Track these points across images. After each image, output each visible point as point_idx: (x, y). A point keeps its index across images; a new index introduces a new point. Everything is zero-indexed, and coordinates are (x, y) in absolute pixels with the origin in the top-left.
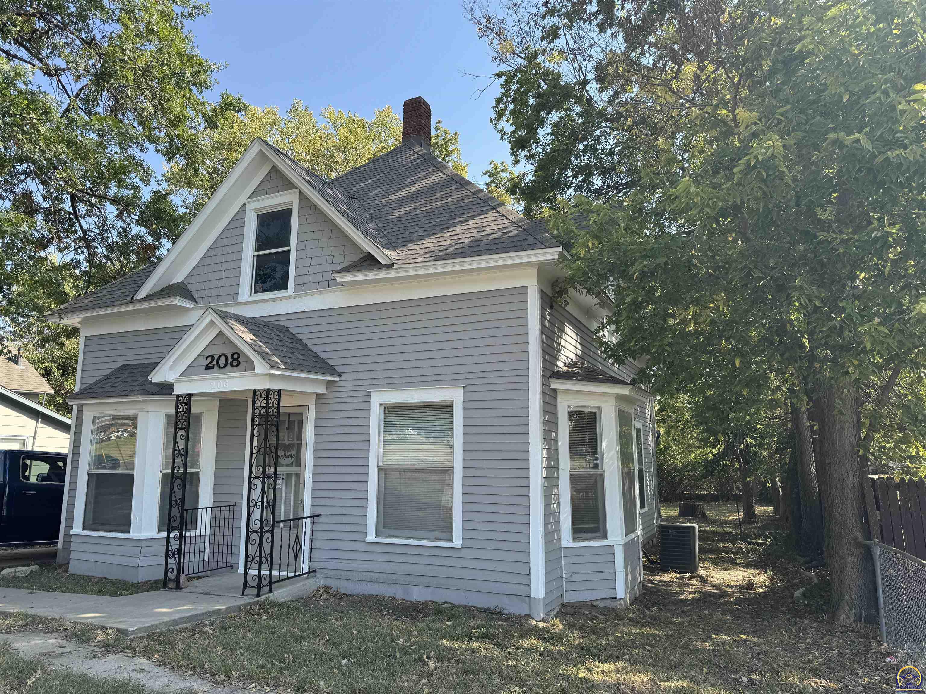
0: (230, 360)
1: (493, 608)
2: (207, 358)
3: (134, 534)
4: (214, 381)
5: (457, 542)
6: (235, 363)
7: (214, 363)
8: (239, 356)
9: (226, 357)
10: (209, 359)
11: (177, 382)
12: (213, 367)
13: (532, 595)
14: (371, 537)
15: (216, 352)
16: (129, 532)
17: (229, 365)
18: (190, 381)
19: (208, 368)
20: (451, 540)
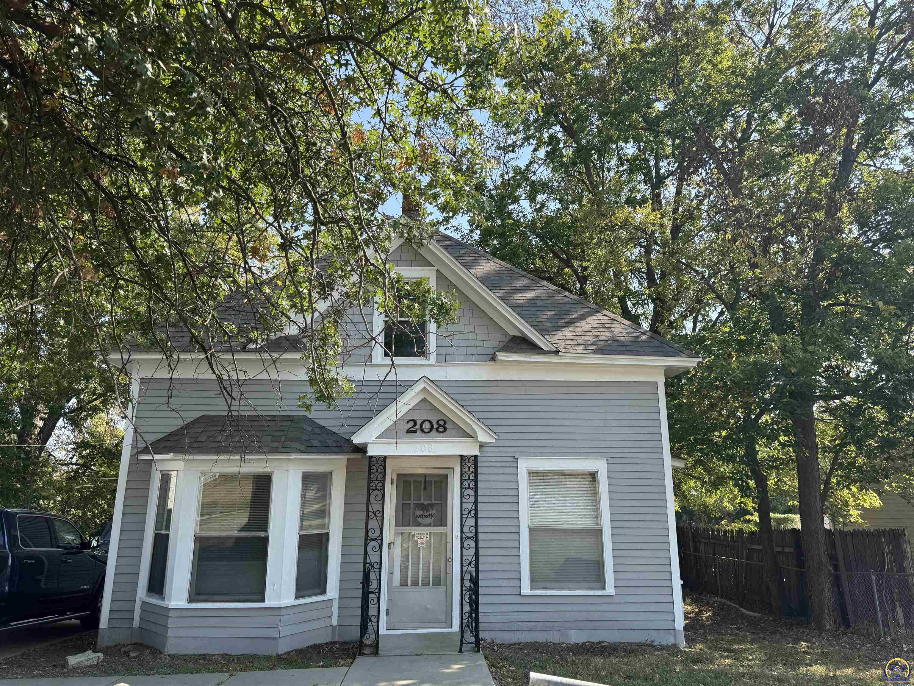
0: (435, 426)
1: (643, 641)
2: (408, 422)
3: (268, 603)
4: (418, 445)
5: (610, 590)
6: (441, 429)
7: (418, 427)
8: (445, 423)
9: (431, 423)
10: (411, 424)
11: (371, 443)
12: (415, 431)
13: (677, 628)
14: (526, 590)
15: (419, 417)
16: (263, 600)
17: (434, 431)
18: (388, 443)
19: (409, 431)
20: (604, 588)
